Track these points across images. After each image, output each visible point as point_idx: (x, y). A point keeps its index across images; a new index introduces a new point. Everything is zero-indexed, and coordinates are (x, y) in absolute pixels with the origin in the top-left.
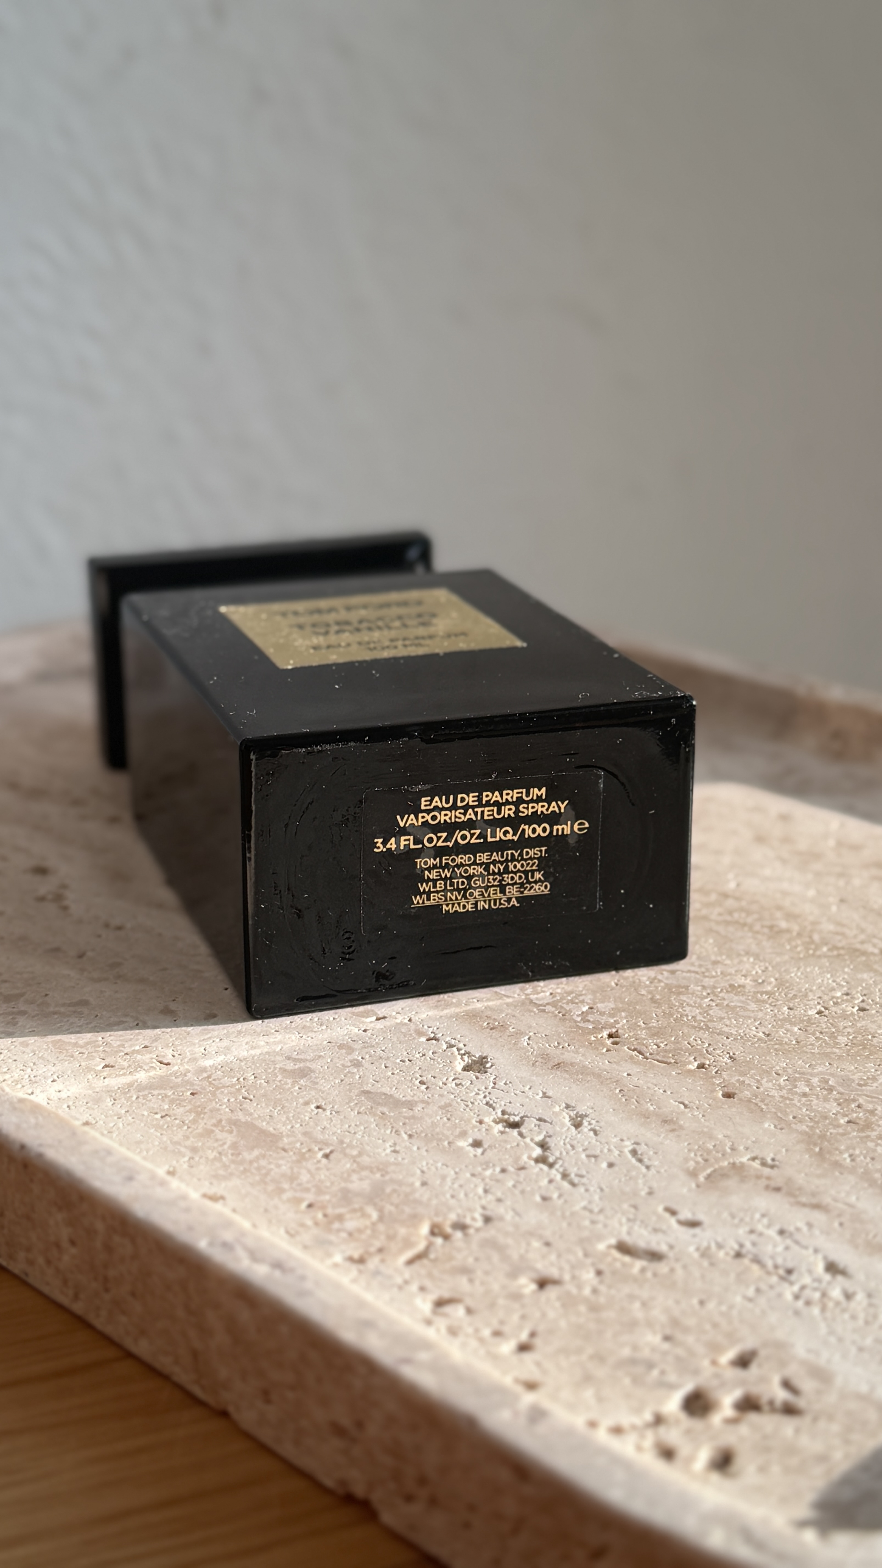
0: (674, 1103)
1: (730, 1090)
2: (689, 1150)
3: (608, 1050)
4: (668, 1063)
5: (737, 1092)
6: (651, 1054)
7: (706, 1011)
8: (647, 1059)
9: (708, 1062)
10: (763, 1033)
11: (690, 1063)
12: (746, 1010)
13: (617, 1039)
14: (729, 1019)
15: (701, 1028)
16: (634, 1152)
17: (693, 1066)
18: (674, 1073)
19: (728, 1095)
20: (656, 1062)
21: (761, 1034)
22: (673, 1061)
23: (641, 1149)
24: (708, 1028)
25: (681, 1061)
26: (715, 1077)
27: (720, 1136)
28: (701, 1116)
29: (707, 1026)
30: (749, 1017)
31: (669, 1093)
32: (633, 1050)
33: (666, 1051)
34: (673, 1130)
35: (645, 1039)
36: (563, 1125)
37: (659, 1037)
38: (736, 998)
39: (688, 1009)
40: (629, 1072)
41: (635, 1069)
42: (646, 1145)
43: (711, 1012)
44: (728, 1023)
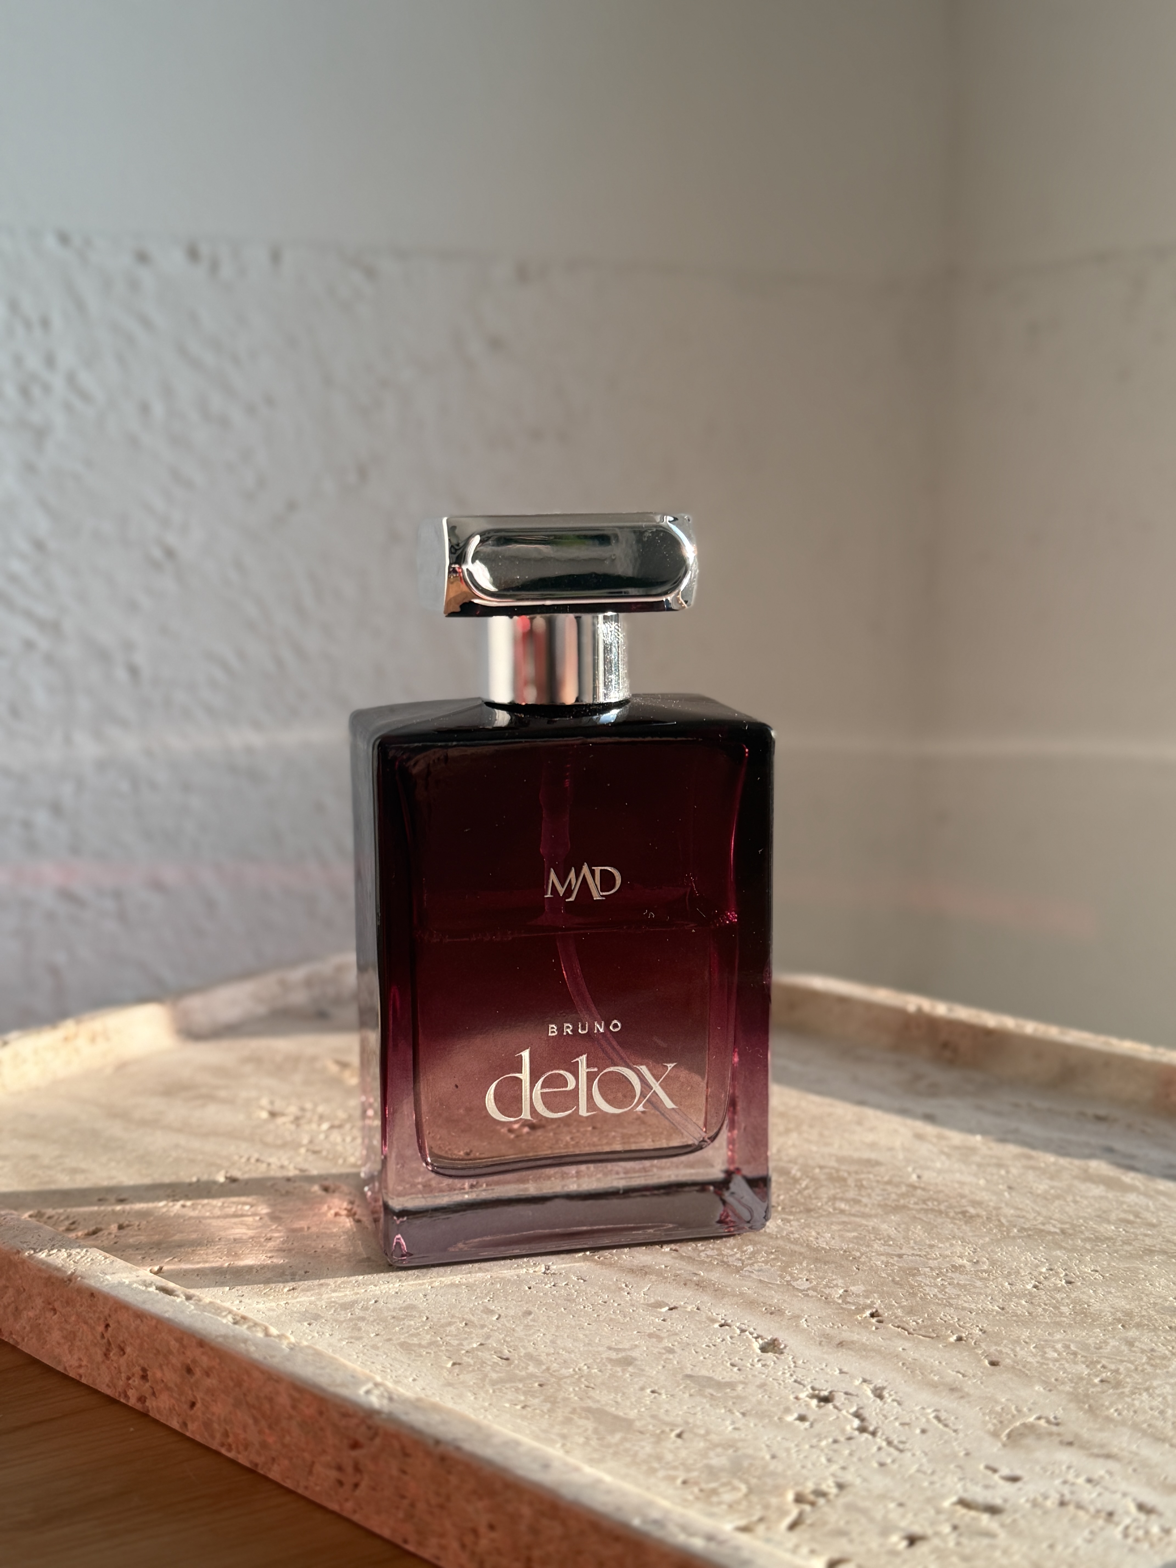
0: (951, 1372)
1: (994, 1359)
2: (984, 1414)
3: (877, 1328)
4: (932, 1338)
5: (1000, 1360)
6: (914, 1330)
7: (942, 1288)
8: (912, 1334)
9: (964, 1335)
10: (998, 1306)
11: (949, 1336)
12: (975, 1287)
13: (880, 1318)
14: (965, 1295)
15: (946, 1305)
16: (938, 1418)
17: (953, 1339)
18: (941, 1346)
19: (993, 1364)
20: (921, 1337)
21: (997, 1308)
22: (935, 1335)
23: (943, 1415)
24: (951, 1305)
25: (942, 1335)
26: (976, 1348)
27: (1003, 1400)
28: (979, 1382)
29: (949, 1302)
30: (981, 1294)
31: (944, 1364)
32: (898, 1327)
33: (925, 1327)
34: (962, 1397)
35: (903, 1317)
36: (868, 1398)
37: (915, 1315)
38: (962, 1277)
39: (927, 1288)
40: (903, 1347)
41: (907, 1345)
42: (946, 1411)
43: (947, 1290)
44: (965, 1299)
